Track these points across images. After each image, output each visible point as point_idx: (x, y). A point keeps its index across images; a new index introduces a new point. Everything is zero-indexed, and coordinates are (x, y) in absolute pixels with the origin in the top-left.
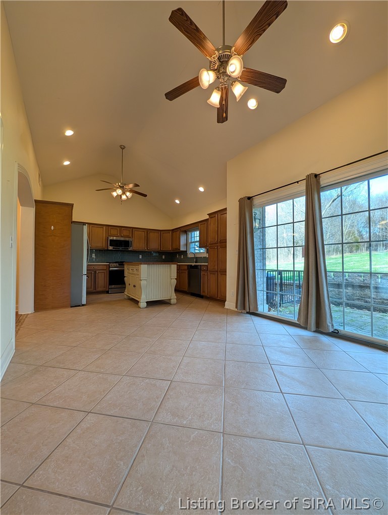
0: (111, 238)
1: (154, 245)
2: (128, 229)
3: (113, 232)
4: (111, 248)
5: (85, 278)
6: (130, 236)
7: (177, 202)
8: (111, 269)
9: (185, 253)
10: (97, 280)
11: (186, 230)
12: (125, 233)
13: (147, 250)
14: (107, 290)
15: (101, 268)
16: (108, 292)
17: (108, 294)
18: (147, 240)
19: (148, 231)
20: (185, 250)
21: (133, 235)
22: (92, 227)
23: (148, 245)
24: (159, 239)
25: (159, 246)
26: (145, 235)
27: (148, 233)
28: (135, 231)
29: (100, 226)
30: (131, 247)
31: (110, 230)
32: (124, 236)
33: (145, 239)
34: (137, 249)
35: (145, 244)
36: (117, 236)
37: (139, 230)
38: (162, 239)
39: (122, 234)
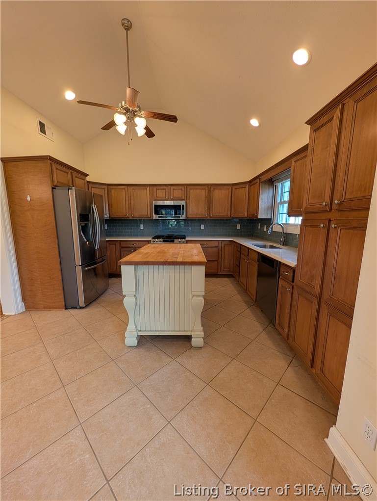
0: (157, 203)
1: (220, 210)
2: (181, 187)
3: (160, 193)
4: (156, 217)
5: (79, 270)
6: (184, 198)
7: (255, 122)
9: (268, 222)
13: (209, 218)
18: (209, 202)
19: (210, 187)
20: (269, 217)
21: (188, 196)
22: (133, 189)
23: (211, 209)
24: (230, 199)
25: (228, 210)
26: (205, 195)
27: (210, 191)
28: (190, 189)
29: (142, 188)
30: (183, 214)
31: (155, 191)
32: (174, 199)
33: (207, 200)
34: (194, 216)
35: (206, 208)
36: (165, 199)
37: (196, 187)
38: (233, 199)
39: (172, 195)
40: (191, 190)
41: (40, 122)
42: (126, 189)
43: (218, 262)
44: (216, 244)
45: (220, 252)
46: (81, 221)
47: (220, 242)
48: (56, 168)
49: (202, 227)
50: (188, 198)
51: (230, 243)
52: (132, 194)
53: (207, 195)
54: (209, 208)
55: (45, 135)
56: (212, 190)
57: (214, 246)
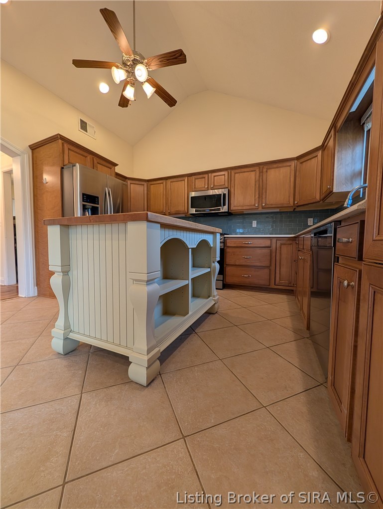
1: (278, 197)
2: (223, 173)
13: (260, 211)
19: (264, 167)
21: (232, 182)
22: (171, 182)
23: (264, 197)
24: (292, 179)
25: (289, 197)
26: (255, 179)
27: (262, 172)
28: (235, 173)
29: (180, 179)
30: (224, 205)
31: (194, 181)
32: (215, 187)
33: (257, 186)
34: (240, 208)
35: (257, 196)
36: (204, 189)
37: (243, 170)
38: (297, 179)
39: (213, 184)
40: (236, 175)
41: (81, 120)
42: (164, 183)
43: (270, 270)
44: (268, 243)
45: (274, 255)
46: (83, 201)
47: (274, 241)
48: (69, 149)
49: (254, 224)
50: (233, 185)
51: (289, 242)
52: (169, 187)
53: (257, 178)
54: (260, 196)
55: (86, 133)
56: (265, 170)
57: (264, 245)
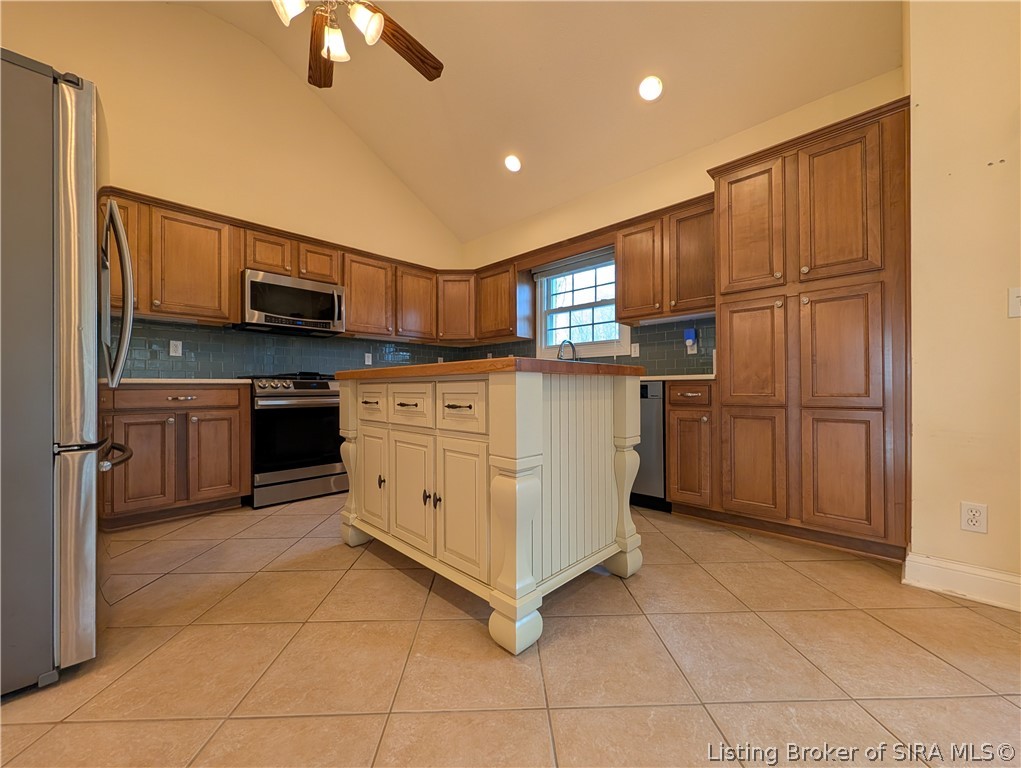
0: (260, 277)
1: (416, 320)
2: (327, 251)
3: (265, 253)
4: (255, 317)
6: (336, 278)
7: (513, 163)
8: (262, 403)
10: (193, 453)
11: (535, 267)
12: (315, 263)
13: (393, 338)
14: (246, 492)
15: (212, 398)
16: (248, 502)
17: (249, 513)
18: (395, 299)
19: (398, 268)
20: (529, 336)
21: (347, 276)
22: (166, 218)
23: (399, 316)
24: (434, 301)
25: (432, 324)
26: (387, 282)
27: (396, 276)
28: (352, 261)
29: (202, 221)
30: (339, 317)
31: (251, 243)
32: (309, 276)
33: (389, 295)
34: (362, 329)
35: (389, 314)
36: (282, 271)
37: (366, 261)
38: (441, 302)
39: (302, 266)
49: (369, 360)
50: (347, 281)
54: (394, 315)
56: (400, 274)
